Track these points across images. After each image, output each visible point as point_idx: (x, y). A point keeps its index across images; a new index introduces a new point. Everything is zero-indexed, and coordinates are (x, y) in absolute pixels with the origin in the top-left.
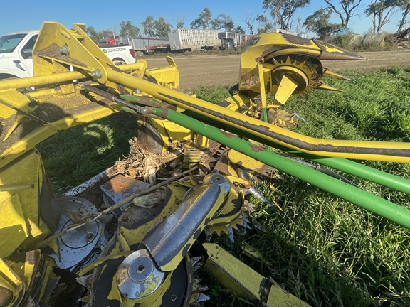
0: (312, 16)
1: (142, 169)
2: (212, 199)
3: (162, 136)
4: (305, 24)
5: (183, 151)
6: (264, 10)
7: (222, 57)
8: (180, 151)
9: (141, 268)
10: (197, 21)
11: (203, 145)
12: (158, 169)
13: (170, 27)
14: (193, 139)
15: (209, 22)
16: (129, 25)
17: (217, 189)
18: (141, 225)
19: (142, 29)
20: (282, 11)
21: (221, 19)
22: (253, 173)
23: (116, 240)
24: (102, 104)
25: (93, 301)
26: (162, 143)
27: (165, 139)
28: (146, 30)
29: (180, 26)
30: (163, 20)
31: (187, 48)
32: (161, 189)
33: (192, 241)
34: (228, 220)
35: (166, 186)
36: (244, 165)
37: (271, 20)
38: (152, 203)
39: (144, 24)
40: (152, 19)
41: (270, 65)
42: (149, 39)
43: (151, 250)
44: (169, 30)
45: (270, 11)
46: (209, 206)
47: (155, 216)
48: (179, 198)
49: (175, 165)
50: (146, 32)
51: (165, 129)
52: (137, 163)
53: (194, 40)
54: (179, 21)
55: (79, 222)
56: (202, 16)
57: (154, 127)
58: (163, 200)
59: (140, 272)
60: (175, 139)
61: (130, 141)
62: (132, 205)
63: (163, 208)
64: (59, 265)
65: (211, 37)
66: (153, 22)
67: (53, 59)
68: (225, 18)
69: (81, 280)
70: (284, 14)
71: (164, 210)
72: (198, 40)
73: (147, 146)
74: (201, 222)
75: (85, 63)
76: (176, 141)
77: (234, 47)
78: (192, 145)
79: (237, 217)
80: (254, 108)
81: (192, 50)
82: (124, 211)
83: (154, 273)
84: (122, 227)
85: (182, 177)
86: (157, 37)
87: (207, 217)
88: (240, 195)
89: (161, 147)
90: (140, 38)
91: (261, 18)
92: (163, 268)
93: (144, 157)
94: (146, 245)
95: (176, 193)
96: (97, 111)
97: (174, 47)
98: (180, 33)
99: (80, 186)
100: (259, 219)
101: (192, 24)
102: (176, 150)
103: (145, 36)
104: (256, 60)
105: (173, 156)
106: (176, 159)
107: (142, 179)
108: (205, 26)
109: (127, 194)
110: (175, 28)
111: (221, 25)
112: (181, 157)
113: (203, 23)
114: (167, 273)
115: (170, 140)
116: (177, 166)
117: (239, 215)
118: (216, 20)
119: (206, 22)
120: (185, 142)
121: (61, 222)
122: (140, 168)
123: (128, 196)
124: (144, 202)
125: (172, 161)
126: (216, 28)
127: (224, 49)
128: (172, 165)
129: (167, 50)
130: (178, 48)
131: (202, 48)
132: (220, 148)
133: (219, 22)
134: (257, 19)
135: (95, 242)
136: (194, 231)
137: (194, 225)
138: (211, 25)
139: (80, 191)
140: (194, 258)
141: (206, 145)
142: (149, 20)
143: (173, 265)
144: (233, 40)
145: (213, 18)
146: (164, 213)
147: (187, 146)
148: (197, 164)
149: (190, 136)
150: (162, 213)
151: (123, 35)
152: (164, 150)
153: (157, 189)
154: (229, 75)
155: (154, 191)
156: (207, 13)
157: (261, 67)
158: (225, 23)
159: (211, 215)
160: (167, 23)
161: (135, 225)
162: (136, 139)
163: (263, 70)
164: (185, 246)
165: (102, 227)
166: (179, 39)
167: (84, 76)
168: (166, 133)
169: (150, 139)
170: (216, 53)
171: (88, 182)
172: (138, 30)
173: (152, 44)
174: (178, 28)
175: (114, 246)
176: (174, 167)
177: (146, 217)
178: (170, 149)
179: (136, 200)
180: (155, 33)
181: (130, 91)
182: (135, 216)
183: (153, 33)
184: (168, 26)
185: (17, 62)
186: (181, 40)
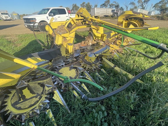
7: (112, 20)
8: (98, 41)
10: (103, 4)
11: (104, 40)
12: (92, 44)
13: (91, 7)
15: (108, 5)
16: (75, 6)
17: (107, 48)
21: (114, 3)
24: (85, 25)
27: (94, 38)
29: (96, 6)
30: (89, 3)
38: (91, 49)
39: (81, 5)
44: (91, 8)
52: (87, 42)
53: (101, 12)
56: (106, 2)
57: (93, 33)
58: (93, 49)
65: (108, 11)
66: (85, 4)
67: (79, 15)
68: (116, 3)
70: (144, 2)
72: (103, 12)
73: (90, 39)
75: (86, 16)
76: (97, 39)
77: (118, 16)
78: (101, 40)
80: (120, 35)
91: (132, 4)
92: (95, 55)
93: (89, 41)
97: (92, 15)
98: (96, 10)
107: (88, 45)
108: (106, 7)
110: (94, 7)
112: (97, 43)
113: (106, 5)
115: (95, 38)
118: (112, 4)
119: (107, 5)
120: (99, 39)
126: (111, 7)
127: (113, 17)
128: (95, 44)
131: (104, 16)
133: (113, 5)
138: (109, 6)
142: (83, 3)
144: (118, 13)
145: (110, 3)
151: (73, 9)
152: (93, 40)
156: (108, 1)
157: (124, 21)
158: (115, 5)
160: (91, 5)
162: (87, 37)
164: (99, 53)
166: (95, 12)
167: (84, 18)
168: (95, 36)
169: (91, 37)
170: (110, 18)
172: (79, 7)
174: (95, 7)
178: (95, 41)
179: (88, 48)
184: (91, 6)
185: (47, 17)
186: (96, 12)
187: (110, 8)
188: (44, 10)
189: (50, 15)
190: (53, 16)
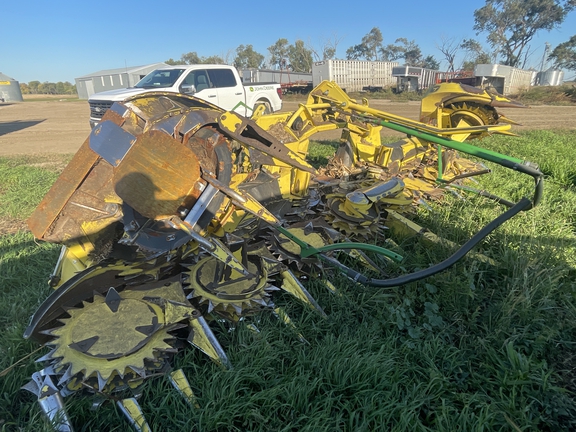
0: (567, 44)
4: (552, 56)
6: (476, 31)
7: (396, 104)
10: (358, 48)
11: (384, 165)
13: (312, 56)
15: (377, 49)
16: (249, 51)
19: (268, 57)
20: (508, 34)
21: (399, 44)
28: (274, 59)
29: (330, 53)
30: (302, 44)
37: (487, 48)
39: (273, 49)
40: (286, 42)
41: (448, 110)
42: (282, 73)
44: (310, 59)
45: (488, 34)
50: (274, 62)
51: (357, 148)
53: (352, 76)
54: (329, 47)
56: (366, 40)
60: (362, 158)
65: (383, 73)
66: (286, 47)
68: (406, 43)
70: (513, 38)
72: (358, 76)
73: (342, 160)
78: (375, 164)
80: (432, 152)
86: (291, 70)
89: (351, 162)
90: (264, 70)
91: (470, 45)
98: (330, 67)
101: (349, 51)
102: (362, 167)
103: (271, 68)
104: (436, 105)
108: (370, 56)
110: (322, 58)
111: (399, 53)
113: (368, 50)
114: (370, 202)
118: (390, 47)
119: (373, 48)
126: (390, 58)
127: (400, 92)
129: (307, 89)
131: (364, 88)
133: (396, 50)
134: (463, 46)
138: (380, 55)
142: (280, 43)
144: (417, 78)
145: (384, 45)
149: (373, 158)
156: (376, 36)
157: (440, 111)
158: (405, 51)
160: (308, 49)
163: (441, 114)
166: (328, 74)
168: (358, 151)
170: (387, 97)
172: (262, 57)
173: (286, 79)
178: (357, 166)
180: (288, 63)
183: (284, 63)
184: (310, 53)
186: (331, 76)
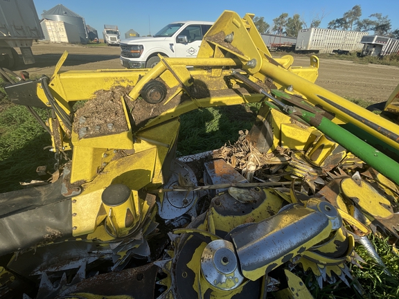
1: (244, 162)
2: (315, 229)
3: (274, 138)
5: (290, 160)
7: (357, 65)
8: (287, 159)
9: (225, 260)
10: (338, 21)
11: (317, 162)
12: (259, 168)
13: (302, 26)
14: (305, 151)
15: (354, 23)
17: (324, 220)
18: (229, 215)
21: (373, 19)
22: (373, 220)
23: (206, 217)
24: (237, 92)
25: (176, 260)
26: (271, 144)
27: (276, 141)
28: (276, 27)
29: (316, 24)
30: (298, 17)
31: (315, 49)
32: (256, 189)
33: (279, 262)
34: (324, 260)
35: (262, 189)
36: (361, 204)
38: (245, 199)
39: (276, 21)
40: (286, 15)
42: (276, 36)
43: (238, 248)
44: (300, 28)
46: (309, 234)
47: (244, 213)
48: (272, 207)
49: (276, 170)
50: (275, 29)
51: (280, 131)
52: (241, 154)
53: (327, 42)
54: (316, 20)
55: (184, 187)
56: (348, 15)
57: (271, 126)
58: (255, 201)
59: (224, 264)
60: (285, 145)
61: (241, 132)
62: (227, 192)
63: (253, 209)
64: (160, 213)
65: (352, 40)
66: (286, 19)
67: (217, 45)
68: (379, 18)
69: (172, 236)
71: (253, 212)
72: (333, 41)
73: (256, 142)
74: (295, 247)
75: (244, 52)
76: (286, 147)
77: (379, 55)
78: (303, 157)
79: (337, 264)
81: (320, 52)
82: (218, 194)
83: (235, 272)
84: (213, 208)
85: (280, 186)
86: (285, 35)
87: (303, 246)
88: (349, 239)
89: (268, 147)
90: (268, 34)
92: (244, 273)
93: (249, 152)
94: (233, 240)
95: (270, 200)
96: (232, 98)
97: (299, 47)
98: (312, 33)
99: (191, 156)
100: (362, 280)
101: (331, 23)
102: (283, 156)
103: (272, 33)
105: (277, 161)
106: (279, 165)
107: (240, 171)
108: (346, 27)
109: (224, 180)
110: (309, 27)
111: (371, 27)
112: (285, 165)
113: (346, 23)
114: (245, 279)
115: (280, 144)
116: (277, 173)
117: (340, 263)
118: (365, 21)
119: (352, 21)
120: (296, 151)
121: (170, 180)
122: (243, 161)
123: (225, 182)
124: (238, 195)
125: (274, 165)
126: (362, 30)
127: (363, 56)
128: (273, 169)
129: (291, 50)
130: (304, 48)
131: (334, 51)
132: (332, 172)
133: (369, 23)
135: (187, 209)
136: (285, 253)
137: (287, 247)
138: (355, 26)
139: (188, 161)
140: (272, 279)
141: (321, 162)
142: (282, 17)
143: (254, 275)
144: (381, 46)
145: (361, 19)
146: (253, 215)
147: (296, 156)
148: (300, 179)
149: (303, 147)
150: (250, 214)
152: (270, 151)
153: (252, 187)
154: (363, 88)
155: (249, 188)
156: (356, 11)
158: (377, 25)
159: (308, 245)
160: (301, 21)
161: (225, 213)
162: (247, 132)
164: (271, 263)
165: (196, 198)
166: (309, 39)
167: (235, 64)
168: (280, 135)
169: (261, 136)
170: (351, 59)
171: (197, 155)
172: (268, 26)
173: (277, 41)
174: (312, 27)
175: (202, 222)
176: (274, 172)
177: (235, 210)
178: (276, 153)
179: (232, 190)
180: (284, 31)
181: (279, 86)
182: (226, 204)
183: (282, 30)
184: (301, 24)
185: (171, 45)
186: (311, 40)
187: (358, 30)
188: (171, 26)
189: (178, 41)
190: (186, 43)
